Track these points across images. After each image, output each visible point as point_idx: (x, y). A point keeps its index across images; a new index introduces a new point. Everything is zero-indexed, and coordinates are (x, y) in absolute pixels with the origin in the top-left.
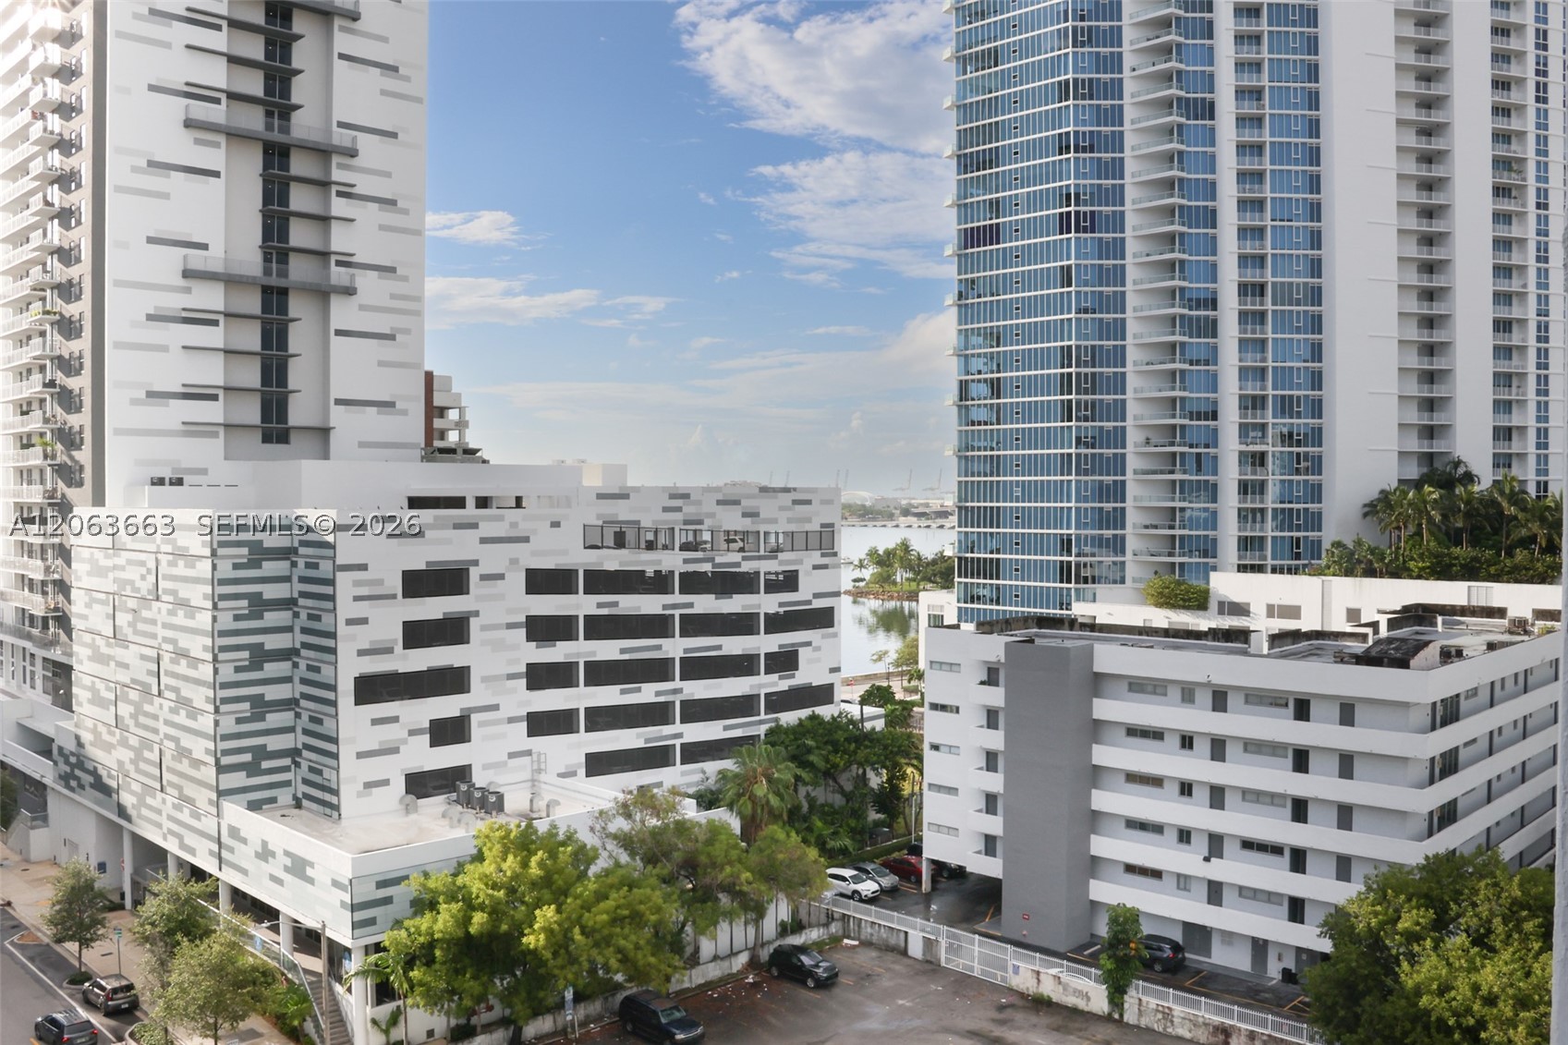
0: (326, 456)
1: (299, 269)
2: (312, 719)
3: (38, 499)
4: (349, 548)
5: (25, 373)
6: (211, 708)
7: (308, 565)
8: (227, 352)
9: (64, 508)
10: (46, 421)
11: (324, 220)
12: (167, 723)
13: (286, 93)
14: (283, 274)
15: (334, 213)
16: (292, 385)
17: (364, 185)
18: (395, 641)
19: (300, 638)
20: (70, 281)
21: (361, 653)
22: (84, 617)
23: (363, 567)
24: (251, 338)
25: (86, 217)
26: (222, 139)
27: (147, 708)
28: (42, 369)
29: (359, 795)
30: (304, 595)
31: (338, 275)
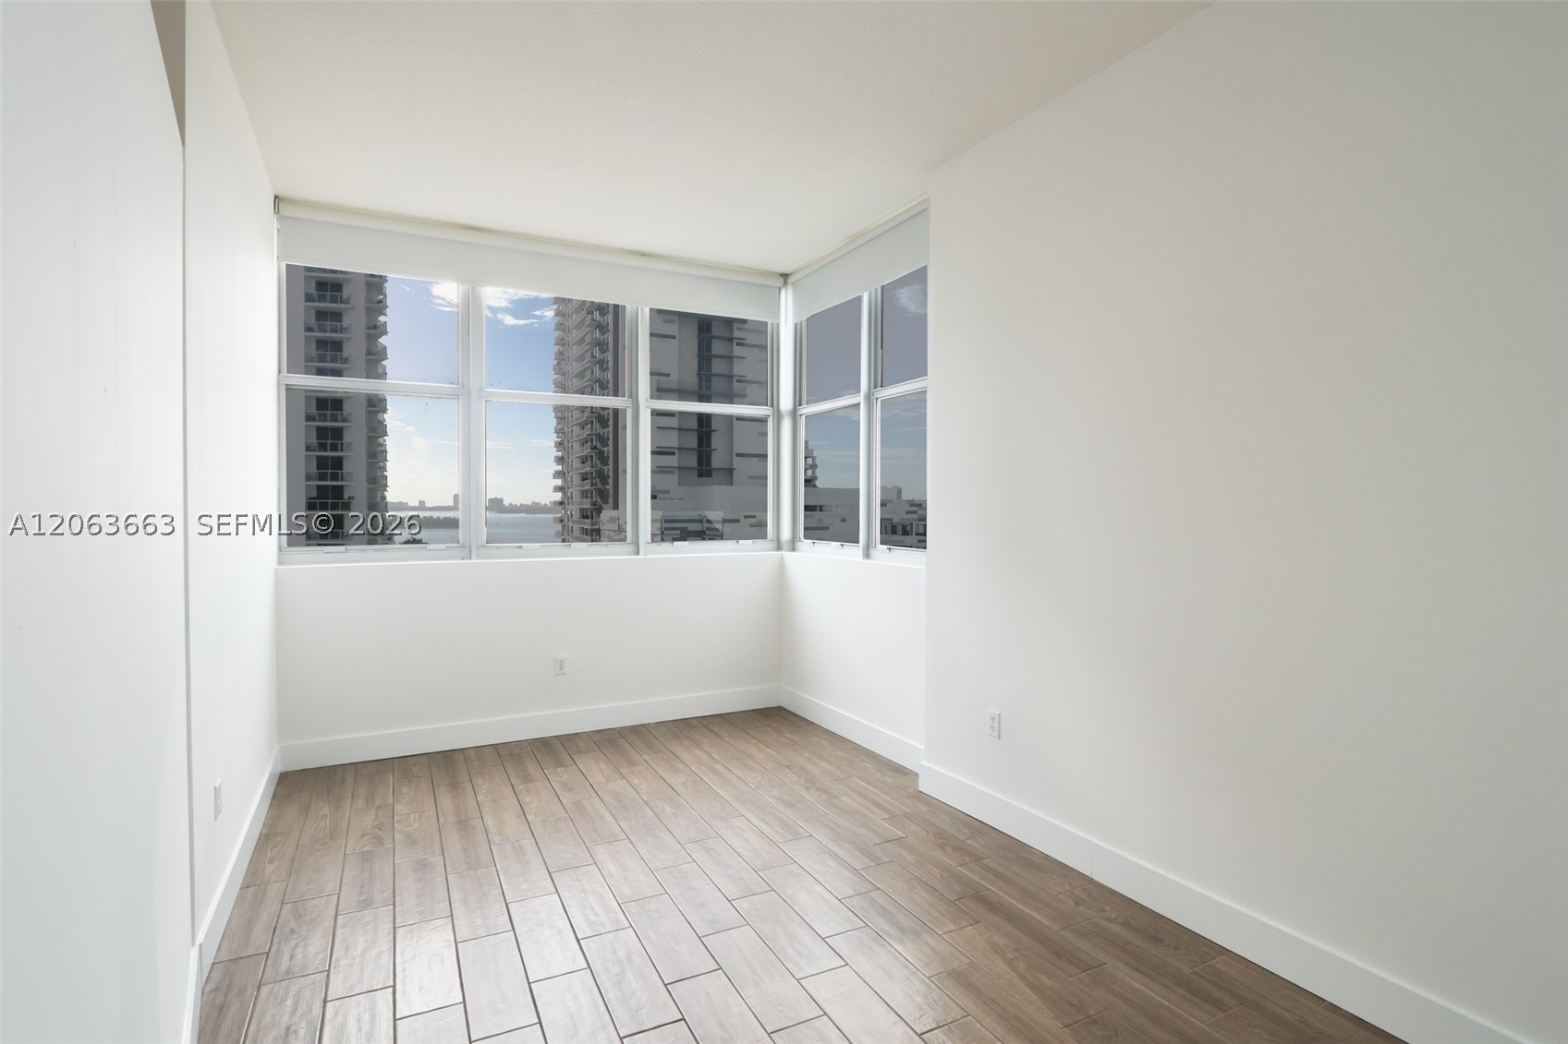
0: (731, 484)
1: (717, 385)
3: (589, 506)
8: (679, 430)
10: (592, 466)
11: (730, 358)
14: (707, 388)
15: (735, 354)
16: (713, 446)
17: (750, 338)
28: (591, 441)
31: (737, 387)
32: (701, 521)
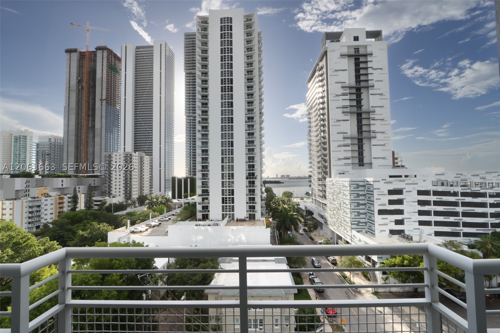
0: (371, 168)
1: (365, 135)
2: (369, 217)
3: (321, 177)
4: (376, 185)
5: (318, 157)
6: (350, 213)
7: (368, 188)
8: (352, 151)
9: (325, 178)
10: (322, 164)
11: (369, 125)
12: (342, 215)
13: (360, 103)
14: (362, 136)
15: (371, 123)
16: (364, 156)
17: (377, 117)
18: (387, 203)
19: (367, 202)
20: (325, 142)
21: (379, 205)
22: (328, 196)
23: (379, 189)
24: (356, 148)
25: (327, 131)
26: (349, 114)
27: (339, 212)
28: (321, 156)
29: (379, 232)
30: (367, 194)
31: (372, 135)
32: (364, 181)
